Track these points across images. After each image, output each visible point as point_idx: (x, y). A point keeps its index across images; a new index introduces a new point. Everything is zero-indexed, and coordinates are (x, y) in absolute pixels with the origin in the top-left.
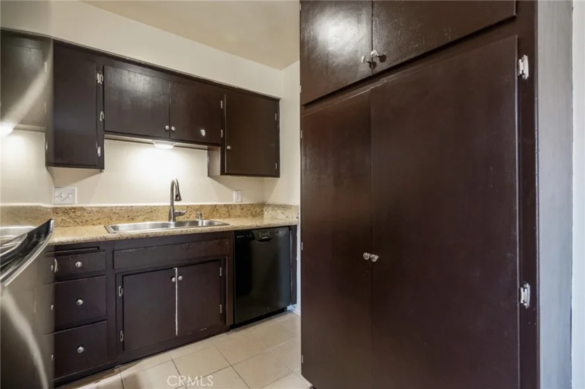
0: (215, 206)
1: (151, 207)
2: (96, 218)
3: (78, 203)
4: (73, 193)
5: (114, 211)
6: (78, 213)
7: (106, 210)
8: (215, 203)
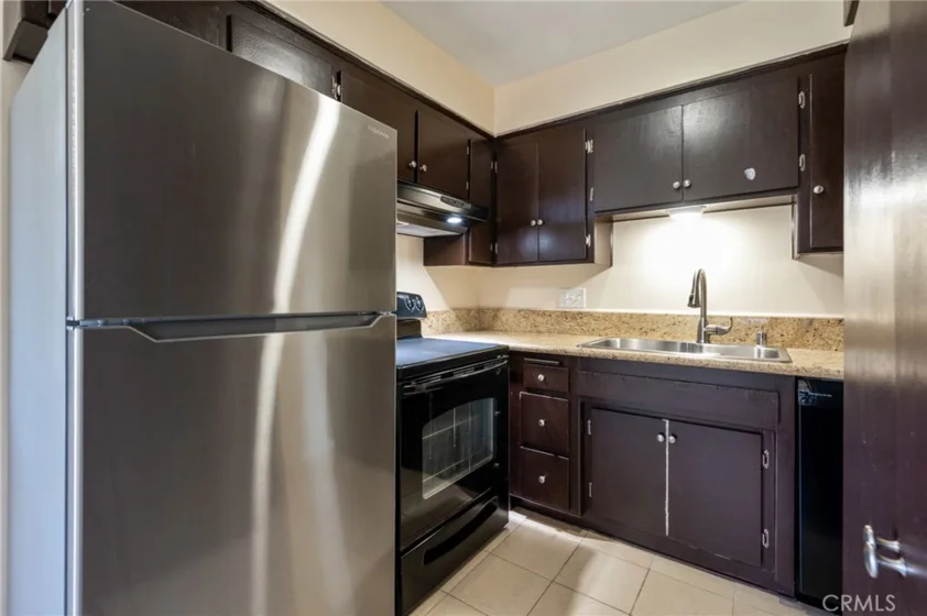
0: (811, 321)
1: (673, 317)
2: (603, 327)
3: (587, 307)
4: (581, 294)
5: (624, 319)
6: (585, 320)
7: (614, 318)
8: (811, 315)
